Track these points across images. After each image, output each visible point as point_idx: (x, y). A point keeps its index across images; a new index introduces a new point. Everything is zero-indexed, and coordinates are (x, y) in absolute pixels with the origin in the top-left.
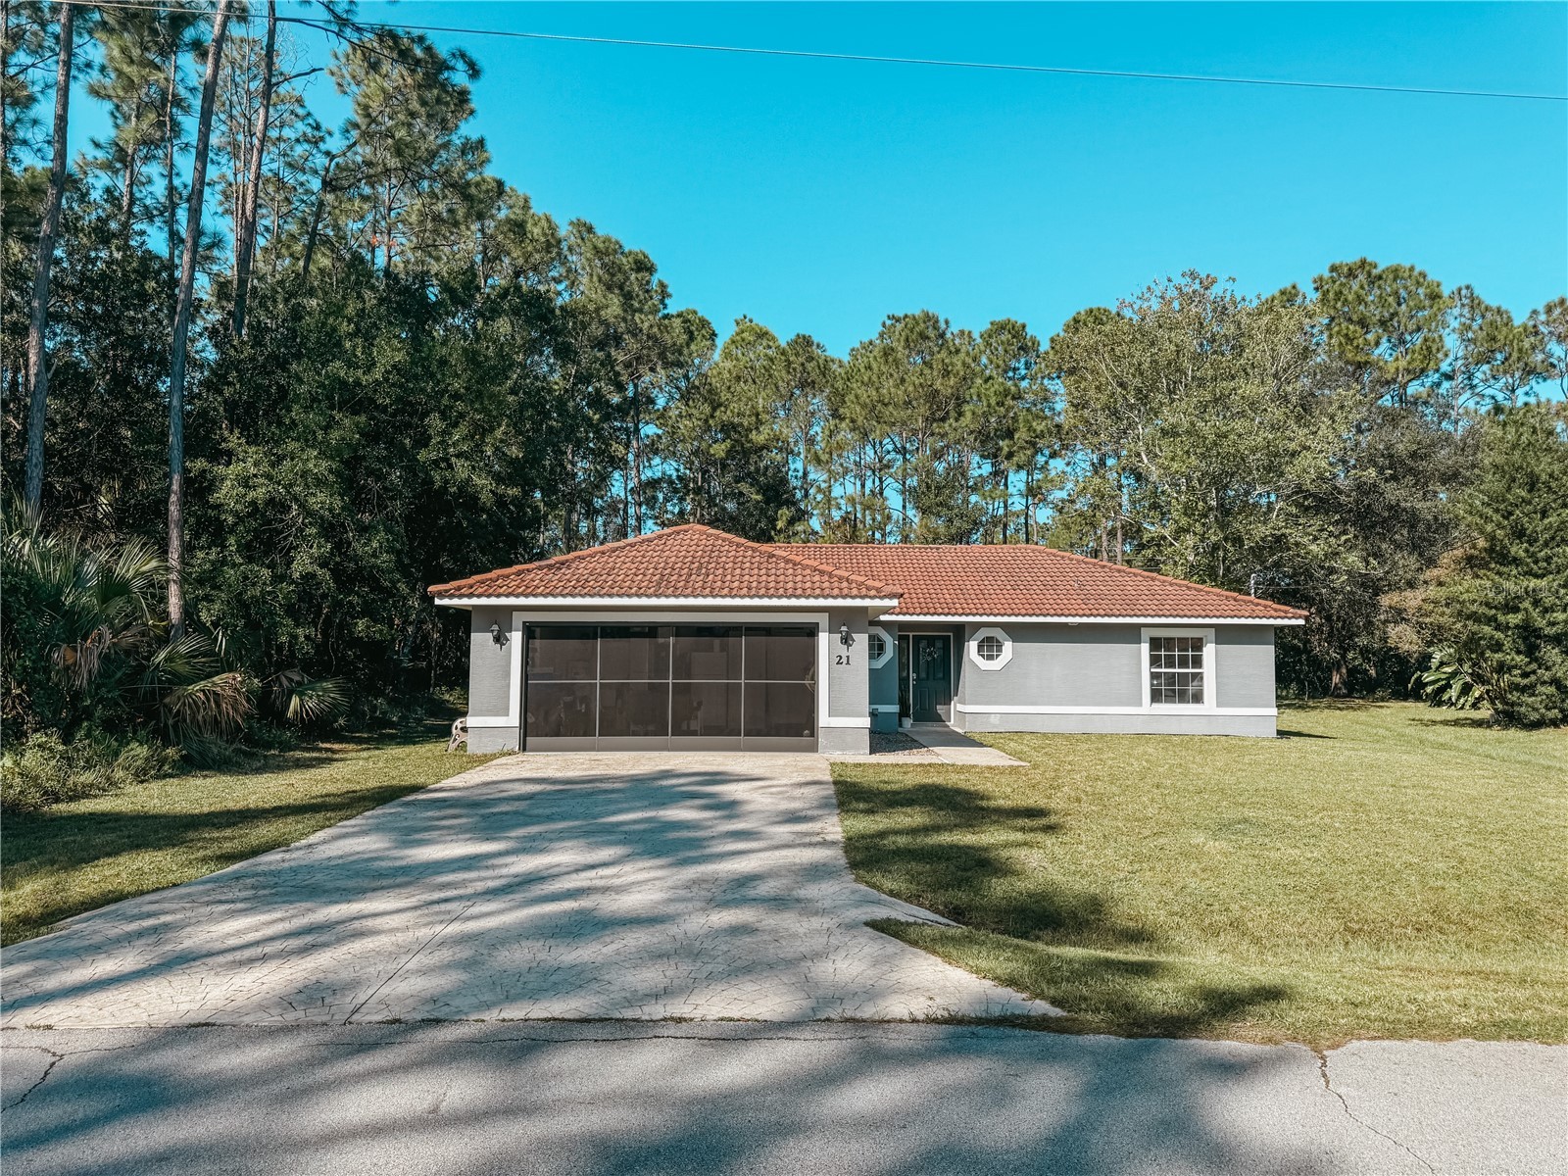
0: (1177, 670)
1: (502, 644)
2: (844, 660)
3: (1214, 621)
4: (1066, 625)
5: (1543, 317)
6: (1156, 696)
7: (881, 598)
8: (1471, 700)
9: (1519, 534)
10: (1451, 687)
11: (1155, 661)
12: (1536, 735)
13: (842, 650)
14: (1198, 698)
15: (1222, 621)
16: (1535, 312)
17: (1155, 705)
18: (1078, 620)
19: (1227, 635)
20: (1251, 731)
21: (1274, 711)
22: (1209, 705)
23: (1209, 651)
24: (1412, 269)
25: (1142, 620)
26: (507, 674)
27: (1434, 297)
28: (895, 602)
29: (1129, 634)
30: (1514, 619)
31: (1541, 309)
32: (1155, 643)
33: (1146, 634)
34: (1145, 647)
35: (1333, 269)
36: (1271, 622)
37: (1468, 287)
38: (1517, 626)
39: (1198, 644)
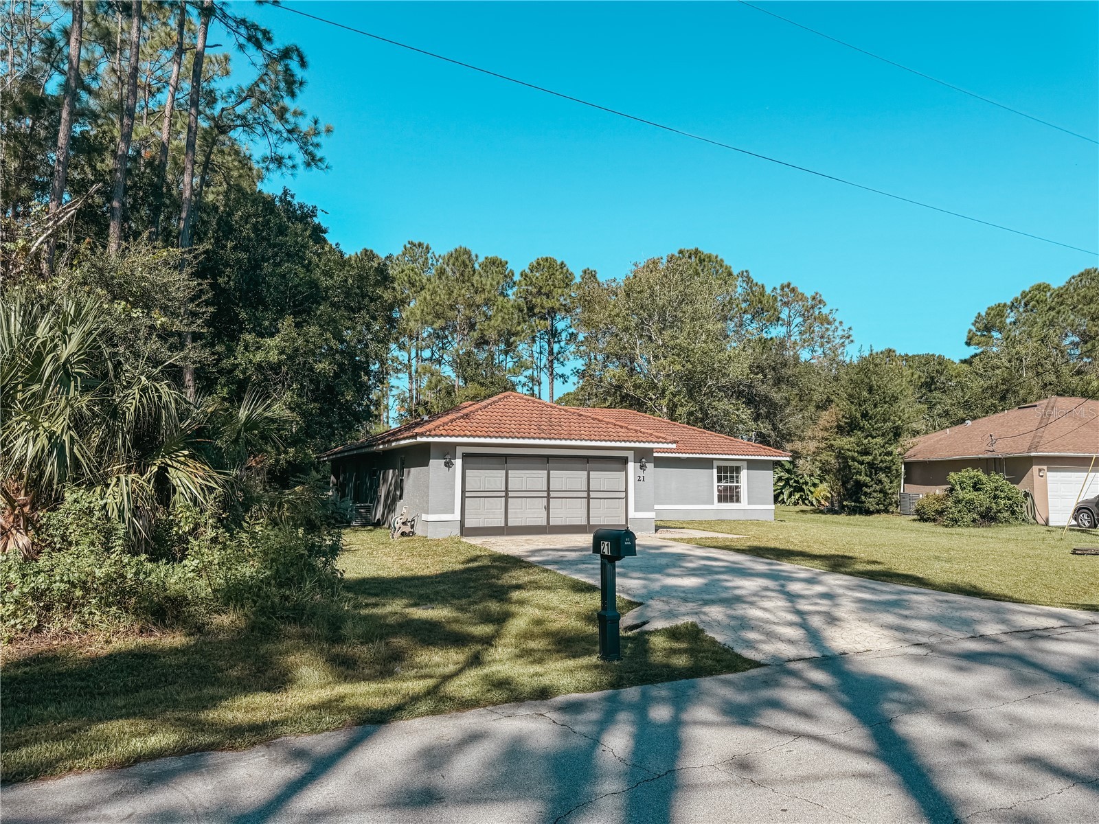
0: (729, 484)
1: (449, 467)
2: (642, 478)
3: (747, 457)
4: (679, 458)
5: (779, 291)
6: (720, 500)
7: (668, 443)
8: (793, 501)
9: (865, 415)
10: (783, 494)
11: (719, 480)
12: (871, 518)
13: (641, 473)
14: (738, 501)
15: (750, 457)
16: (775, 288)
17: (720, 504)
18: (687, 455)
19: (753, 465)
20: (762, 518)
21: (773, 507)
22: (744, 504)
23: (744, 474)
24: (716, 257)
25: (714, 456)
26: (453, 488)
27: (730, 274)
28: (674, 446)
29: (706, 464)
30: (868, 458)
31: (778, 287)
32: (720, 469)
33: (716, 464)
34: (715, 471)
35: (681, 252)
36: (769, 458)
37: (747, 271)
38: (868, 463)
39: (738, 470)
